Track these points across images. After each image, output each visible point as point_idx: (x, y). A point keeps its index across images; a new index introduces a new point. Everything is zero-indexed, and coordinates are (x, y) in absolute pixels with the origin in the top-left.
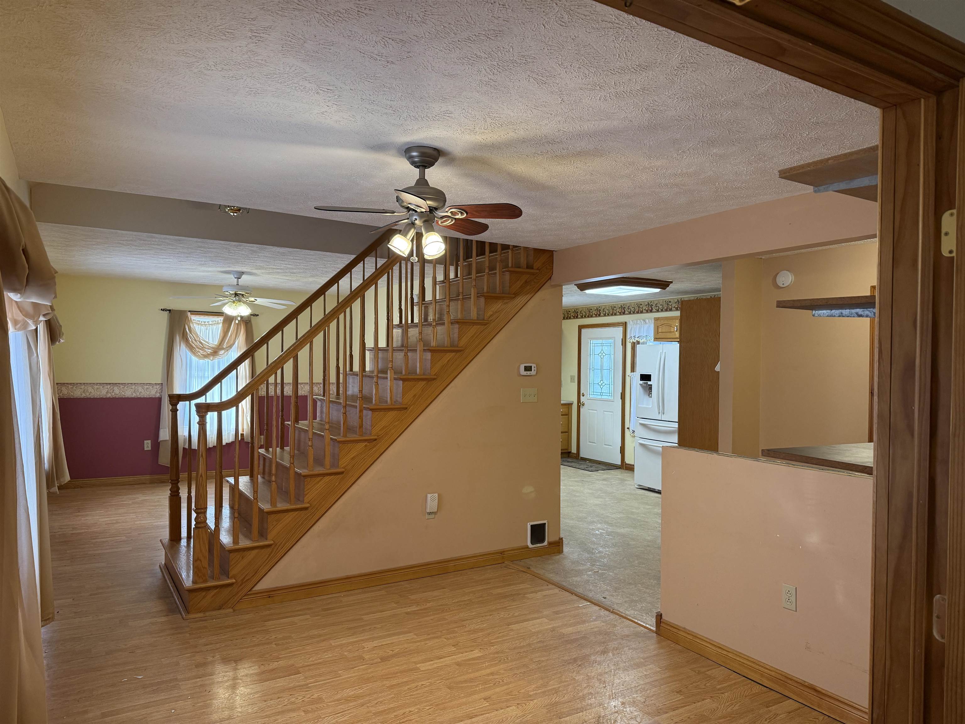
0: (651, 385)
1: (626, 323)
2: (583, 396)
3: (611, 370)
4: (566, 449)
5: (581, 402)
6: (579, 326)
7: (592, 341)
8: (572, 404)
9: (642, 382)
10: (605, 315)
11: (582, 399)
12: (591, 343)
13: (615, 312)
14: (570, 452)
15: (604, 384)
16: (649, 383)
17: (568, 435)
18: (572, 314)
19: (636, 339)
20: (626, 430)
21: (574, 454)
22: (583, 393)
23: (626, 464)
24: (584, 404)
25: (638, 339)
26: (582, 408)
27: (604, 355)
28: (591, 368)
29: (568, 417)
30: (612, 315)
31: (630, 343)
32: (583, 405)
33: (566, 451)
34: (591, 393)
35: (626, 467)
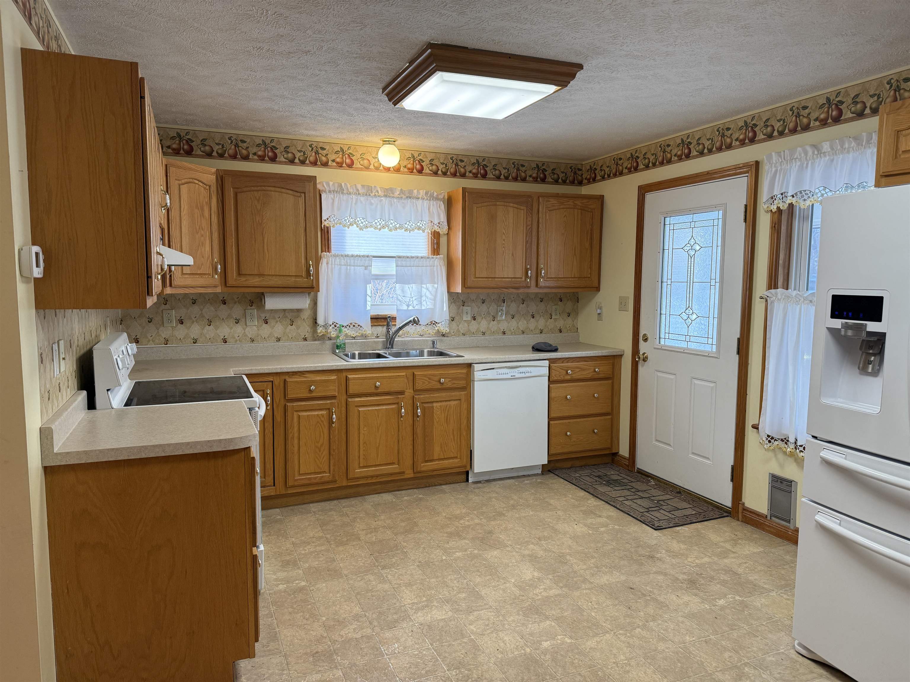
0: (882, 336)
1: (757, 163)
2: (646, 340)
3: (713, 283)
4: (609, 448)
5: (641, 353)
6: (640, 188)
7: (668, 220)
8: (621, 356)
9: (838, 323)
10: (701, 154)
11: (643, 347)
12: (667, 222)
13: (728, 140)
14: (616, 454)
15: (694, 316)
16: (872, 326)
17: (612, 419)
18: (625, 165)
19: (789, 200)
20: (750, 432)
21: (625, 458)
22: (645, 335)
23: (745, 509)
24: (647, 358)
25: (794, 200)
26: (643, 366)
27: (698, 248)
28: (665, 280)
29: (613, 383)
30: (720, 149)
31: (768, 216)
32: (645, 359)
33: (607, 452)
34: (662, 336)
35: (744, 516)
